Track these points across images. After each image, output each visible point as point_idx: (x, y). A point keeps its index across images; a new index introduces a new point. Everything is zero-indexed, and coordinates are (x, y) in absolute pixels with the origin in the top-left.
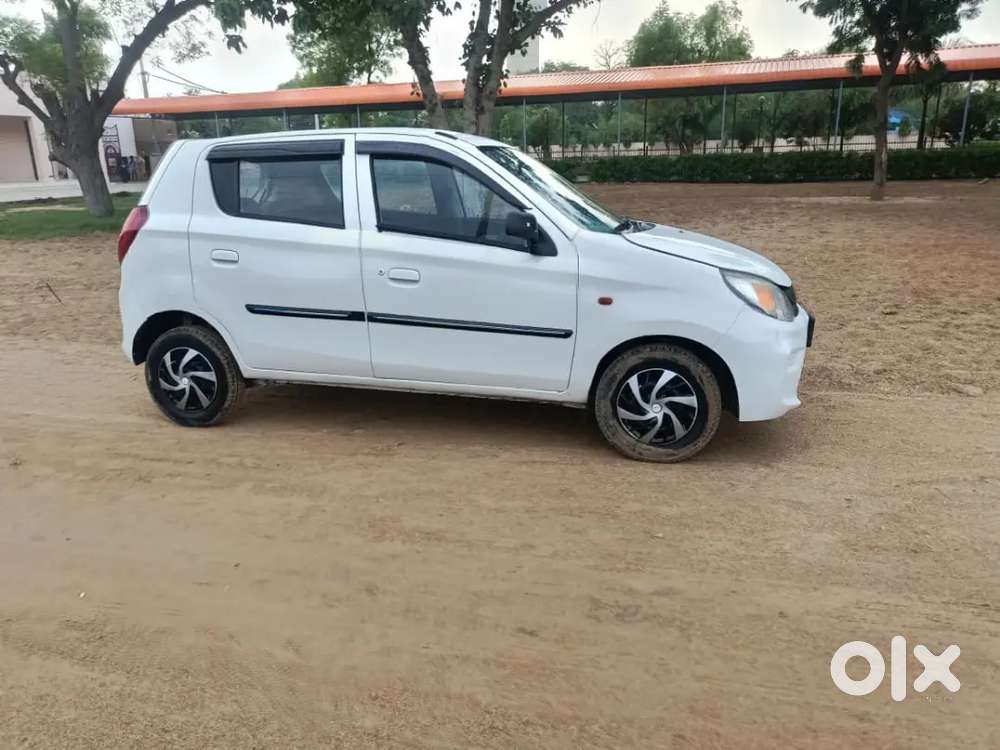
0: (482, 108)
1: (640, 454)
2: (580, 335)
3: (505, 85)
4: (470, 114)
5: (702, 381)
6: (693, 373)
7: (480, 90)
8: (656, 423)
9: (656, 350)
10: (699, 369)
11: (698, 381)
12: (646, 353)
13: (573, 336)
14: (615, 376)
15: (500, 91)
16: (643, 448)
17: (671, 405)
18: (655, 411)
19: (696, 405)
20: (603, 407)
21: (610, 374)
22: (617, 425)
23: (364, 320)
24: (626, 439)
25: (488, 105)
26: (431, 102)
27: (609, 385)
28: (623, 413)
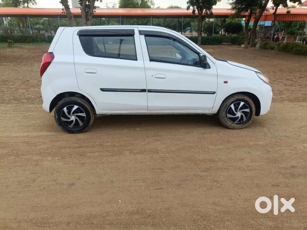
0: (88, 19)
1: (233, 127)
2: (218, 93)
3: (95, 11)
4: (84, 20)
5: (251, 104)
6: (249, 102)
7: (87, 13)
8: (239, 117)
9: (239, 96)
10: (251, 101)
11: (250, 104)
12: (236, 97)
13: (216, 93)
14: (227, 105)
15: (93, 13)
16: (234, 125)
17: (243, 112)
18: (239, 114)
19: (249, 112)
20: (223, 114)
21: (226, 104)
22: (227, 119)
23: (146, 92)
24: (229, 123)
25: (90, 18)
26: (70, 16)
27: (225, 108)
28: (229, 116)
